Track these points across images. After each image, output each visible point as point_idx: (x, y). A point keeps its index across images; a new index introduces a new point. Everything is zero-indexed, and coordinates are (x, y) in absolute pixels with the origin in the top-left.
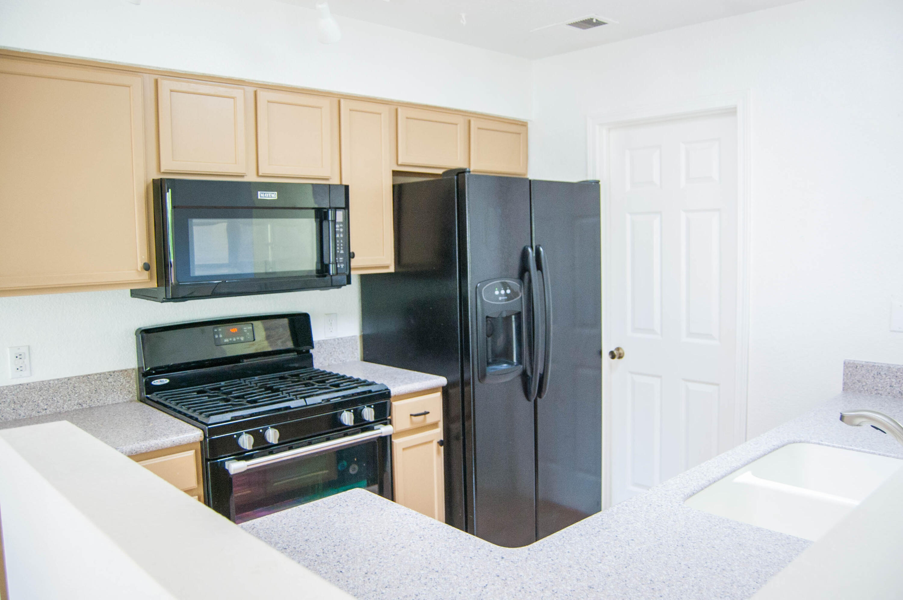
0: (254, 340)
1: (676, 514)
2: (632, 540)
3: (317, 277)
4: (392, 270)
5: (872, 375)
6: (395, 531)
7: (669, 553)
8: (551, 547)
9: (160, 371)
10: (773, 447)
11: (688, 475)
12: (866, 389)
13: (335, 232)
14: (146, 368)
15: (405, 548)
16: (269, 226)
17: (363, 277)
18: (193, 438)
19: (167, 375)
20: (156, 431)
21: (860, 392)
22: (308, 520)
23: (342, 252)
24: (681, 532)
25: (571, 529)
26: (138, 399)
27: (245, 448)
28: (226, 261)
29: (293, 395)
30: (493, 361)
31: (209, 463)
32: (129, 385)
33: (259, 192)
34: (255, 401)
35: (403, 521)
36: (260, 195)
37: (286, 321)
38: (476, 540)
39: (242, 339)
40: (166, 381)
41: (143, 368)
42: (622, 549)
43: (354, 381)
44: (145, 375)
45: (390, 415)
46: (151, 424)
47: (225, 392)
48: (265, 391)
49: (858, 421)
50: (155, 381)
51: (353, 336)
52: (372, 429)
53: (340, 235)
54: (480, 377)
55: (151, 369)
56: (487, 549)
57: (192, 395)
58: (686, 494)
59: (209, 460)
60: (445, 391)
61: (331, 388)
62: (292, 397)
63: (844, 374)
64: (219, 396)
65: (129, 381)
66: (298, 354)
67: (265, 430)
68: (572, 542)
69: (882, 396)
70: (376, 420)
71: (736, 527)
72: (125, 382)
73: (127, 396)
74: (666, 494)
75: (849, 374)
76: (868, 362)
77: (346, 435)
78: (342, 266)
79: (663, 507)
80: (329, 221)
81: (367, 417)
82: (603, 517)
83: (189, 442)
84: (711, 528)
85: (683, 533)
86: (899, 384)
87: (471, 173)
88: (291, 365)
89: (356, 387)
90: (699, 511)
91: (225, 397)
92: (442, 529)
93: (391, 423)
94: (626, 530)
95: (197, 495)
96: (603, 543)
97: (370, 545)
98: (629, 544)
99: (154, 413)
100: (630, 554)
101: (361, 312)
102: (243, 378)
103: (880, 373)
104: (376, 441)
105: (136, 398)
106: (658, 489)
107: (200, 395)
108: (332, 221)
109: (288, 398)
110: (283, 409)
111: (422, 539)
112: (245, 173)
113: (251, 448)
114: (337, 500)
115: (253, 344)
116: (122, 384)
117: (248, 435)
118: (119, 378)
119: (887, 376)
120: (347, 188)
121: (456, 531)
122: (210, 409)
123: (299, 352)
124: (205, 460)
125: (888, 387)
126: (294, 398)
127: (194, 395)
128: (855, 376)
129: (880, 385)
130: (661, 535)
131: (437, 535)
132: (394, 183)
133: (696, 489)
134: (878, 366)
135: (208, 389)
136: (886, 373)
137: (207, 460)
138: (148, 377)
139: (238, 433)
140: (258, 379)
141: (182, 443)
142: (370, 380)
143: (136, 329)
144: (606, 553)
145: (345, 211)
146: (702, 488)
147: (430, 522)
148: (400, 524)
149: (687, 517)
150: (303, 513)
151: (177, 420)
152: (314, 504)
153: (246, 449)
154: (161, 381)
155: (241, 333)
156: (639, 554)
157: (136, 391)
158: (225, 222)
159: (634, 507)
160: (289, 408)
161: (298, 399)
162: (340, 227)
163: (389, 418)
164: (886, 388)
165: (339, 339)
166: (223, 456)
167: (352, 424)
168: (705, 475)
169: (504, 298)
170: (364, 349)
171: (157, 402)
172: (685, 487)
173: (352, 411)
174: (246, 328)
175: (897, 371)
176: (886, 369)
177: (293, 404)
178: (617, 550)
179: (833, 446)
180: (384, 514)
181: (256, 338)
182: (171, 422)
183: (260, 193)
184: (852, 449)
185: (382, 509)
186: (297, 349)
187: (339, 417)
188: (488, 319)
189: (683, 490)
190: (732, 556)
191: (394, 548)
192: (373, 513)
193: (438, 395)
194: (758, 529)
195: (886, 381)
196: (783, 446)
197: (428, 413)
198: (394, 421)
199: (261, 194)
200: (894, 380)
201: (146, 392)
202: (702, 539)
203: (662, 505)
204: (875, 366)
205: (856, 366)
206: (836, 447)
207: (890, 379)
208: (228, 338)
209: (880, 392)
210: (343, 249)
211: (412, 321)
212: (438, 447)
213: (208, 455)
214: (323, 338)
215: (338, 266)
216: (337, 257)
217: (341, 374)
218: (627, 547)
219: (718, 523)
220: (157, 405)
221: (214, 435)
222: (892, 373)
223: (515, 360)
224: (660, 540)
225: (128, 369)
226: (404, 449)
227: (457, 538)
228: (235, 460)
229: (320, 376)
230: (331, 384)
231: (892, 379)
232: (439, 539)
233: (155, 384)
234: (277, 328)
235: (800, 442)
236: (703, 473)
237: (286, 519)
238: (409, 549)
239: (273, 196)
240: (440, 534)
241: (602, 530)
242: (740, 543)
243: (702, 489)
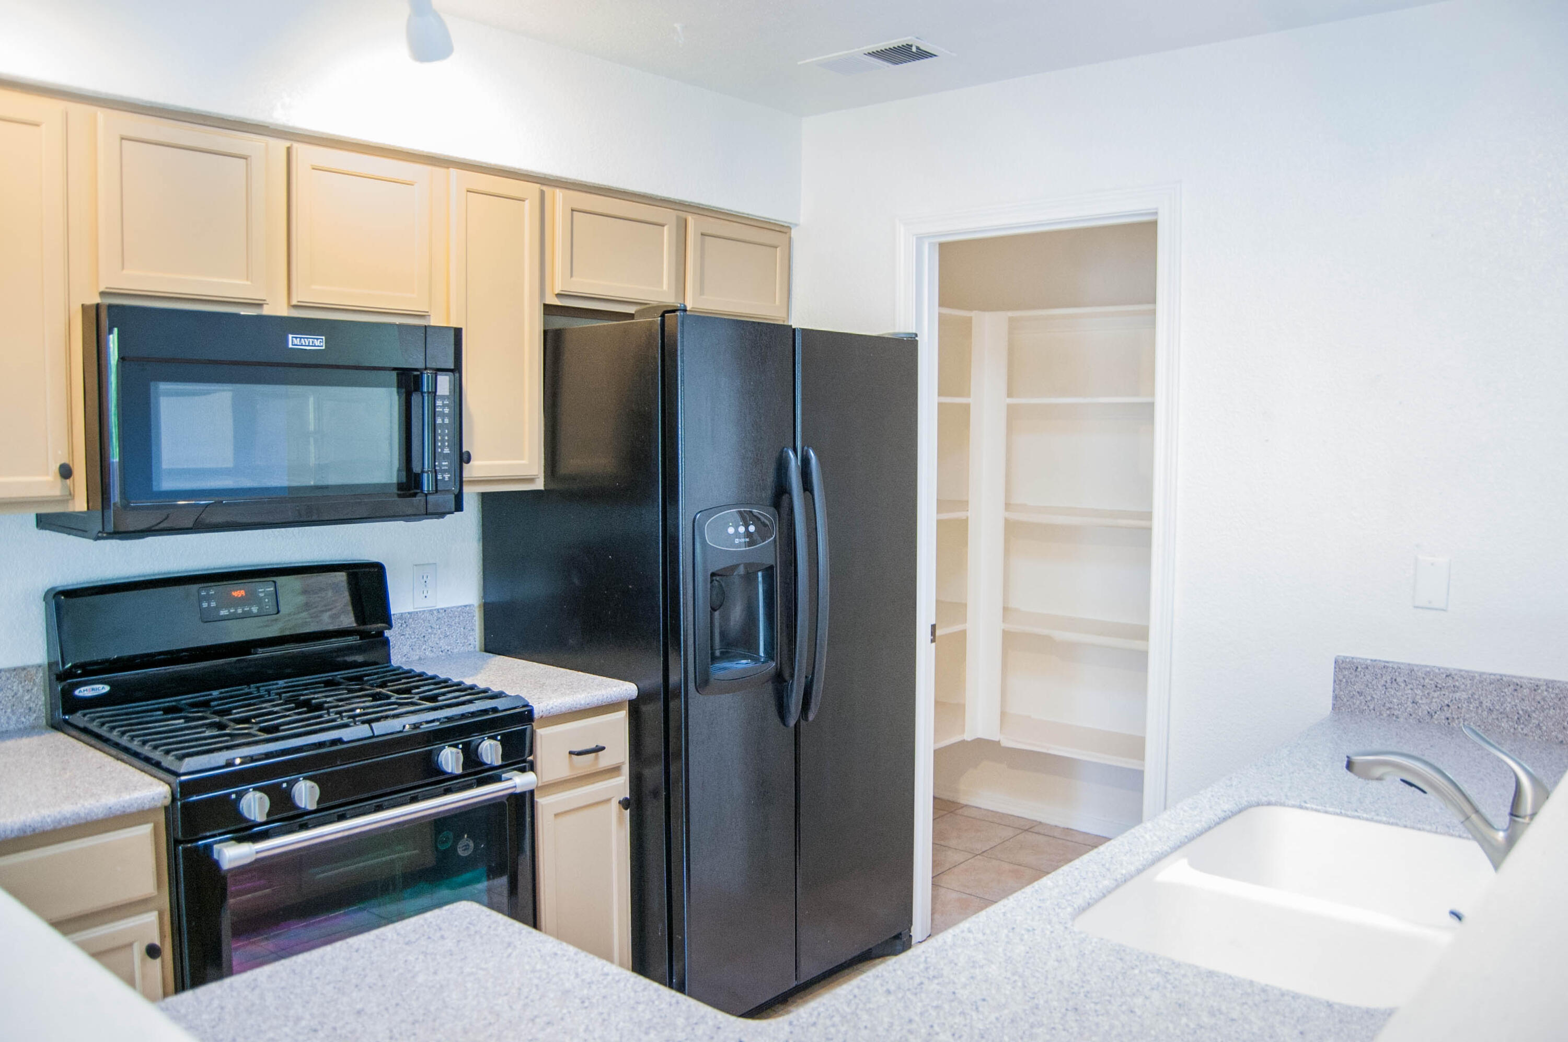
0: (278, 612)
1: (1060, 947)
2: (984, 1000)
3: (399, 496)
4: (539, 485)
5: (1383, 682)
6: (534, 990)
7: (1052, 1025)
8: (833, 1017)
9: (90, 671)
10: (1222, 815)
11: (1077, 869)
12: (1372, 707)
13: (434, 415)
14: (64, 665)
15: (553, 1025)
16: (311, 400)
17: (486, 498)
18: (149, 802)
19: (108, 678)
20: (76, 787)
21: (1362, 712)
22: (364, 970)
23: (447, 451)
24: (1071, 982)
25: (868, 980)
26: (47, 722)
27: (253, 818)
28: (230, 464)
29: (349, 717)
30: (722, 653)
31: (180, 847)
32: (29, 696)
33: (290, 336)
34: (276, 728)
35: (549, 967)
36: (292, 340)
37: (342, 577)
38: (689, 1006)
39: (255, 609)
40: (103, 688)
41: (57, 663)
42: (966, 1019)
43: (465, 690)
44: (61, 677)
45: (531, 753)
46: (68, 774)
47: (217, 710)
48: (296, 708)
49: (1378, 771)
50: (82, 689)
51: (466, 606)
52: (498, 779)
53: (443, 420)
54: (698, 684)
55: (75, 666)
56: (710, 1023)
57: (153, 716)
58: (1075, 906)
59: (181, 842)
60: (635, 708)
61: (420, 704)
62: (346, 720)
63: (1335, 681)
64: (206, 718)
65: (30, 688)
66: (361, 639)
67: (291, 784)
68: (871, 1006)
69: (1398, 720)
70: (504, 763)
71: (1171, 971)
72: (21, 691)
73: (25, 717)
74: (1039, 907)
75: (1344, 680)
76: (1375, 661)
77: (448, 791)
78: (447, 476)
79: (1036, 932)
80: (422, 393)
81: (488, 757)
82: (928, 955)
83: (141, 808)
84: (1125, 973)
85: (1076, 985)
86: (1427, 698)
87: (688, 313)
88: (350, 659)
89: (470, 702)
90: (1102, 939)
91: (217, 719)
92: (625, 985)
93: (532, 767)
94: (971, 980)
95: (155, 909)
96: (929, 1008)
97: (485, 1019)
98: (977, 1008)
99: (78, 750)
100: (980, 1030)
101: (481, 562)
102: (253, 683)
103: (1395, 680)
104: (506, 802)
105: (43, 722)
106: (1025, 898)
107: (170, 716)
108: (429, 392)
109: (339, 722)
110: (328, 743)
111: (586, 1004)
112: (264, 300)
113: (263, 819)
114: (423, 926)
115: (276, 620)
116: (16, 694)
117: (258, 794)
118: (10, 684)
119: (1407, 685)
120: (458, 332)
121: (651, 988)
122: (187, 744)
123: (363, 635)
124: (174, 843)
125: (1409, 703)
126: (351, 722)
127: (158, 715)
128: (1355, 685)
129: (1395, 700)
130: (1037, 990)
131: (615, 997)
132: (547, 328)
133: (1094, 896)
134: (1393, 668)
135: (184, 704)
136: (1406, 680)
137: (177, 842)
138: (69, 681)
139: (239, 791)
140: (285, 685)
141: (128, 810)
142: (496, 689)
143: (46, 590)
144: (936, 1028)
145: (454, 376)
146: (1103, 894)
147: (602, 969)
148: (544, 976)
149: (1081, 951)
150: (355, 953)
151: (120, 765)
152: (377, 936)
153: (254, 821)
154: (93, 689)
155: (251, 598)
156: (996, 1027)
157: (43, 709)
158: (229, 390)
159: (984, 934)
160: (339, 741)
161: (358, 725)
162: (444, 406)
163: (531, 758)
164: (1405, 706)
165: (441, 611)
166: (208, 834)
167: (459, 771)
168: (1108, 870)
169: (743, 540)
170: (485, 629)
171: (85, 731)
172: (1074, 893)
173: (461, 746)
174: (264, 589)
175: (1423, 676)
176: (1407, 673)
177: (346, 734)
178: (957, 1021)
179: (1326, 812)
180: (514, 954)
181: (282, 608)
182: (108, 769)
183: (293, 337)
184: (1359, 818)
185: (509, 944)
186: (362, 628)
187: (436, 758)
188: (714, 578)
189: (1069, 898)
190: (1167, 1028)
191: (530, 1025)
192: (492, 952)
193: (622, 715)
194: (1211, 974)
195: (1407, 694)
196: (1240, 811)
197: (603, 748)
198: (539, 765)
199: (294, 339)
200: (1419, 692)
201: (63, 710)
202: (1110, 996)
203: (1034, 929)
204: (1387, 667)
205: (1354, 668)
206: (1331, 814)
207: (1412, 689)
208: (227, 607)
209: (1396, 713)
210: (448, 446)
211: (576, 581)
212: (620, 811)
213: (180, 833)
214: (411, 610)
215: (440, 477)
216: (437, 460)
217: (443, 676)
218: (974, 1014)
219: (1138, 963)
220: (84, 737)
221: (191, 794)
222: (1416, 680)
223: (762, 654)
224: (1034, 998)
225: (29, 666)
226: (556, 815)
227: (653, 1002)
228: (233, 842)
229: (403, 681)
230: (421, 695)
231: (1416, 691)
232: (618, 1004)
233: (81, 694)
234: (321, 589)
235: (1269, 804)
236: (1103, 865)
237: (320, 967)
238: (560, 1027)
239: (317, 343)
240: (622, 995)
241: (926, 982)
242: (1180, 1002)
243: (1104, 896)
